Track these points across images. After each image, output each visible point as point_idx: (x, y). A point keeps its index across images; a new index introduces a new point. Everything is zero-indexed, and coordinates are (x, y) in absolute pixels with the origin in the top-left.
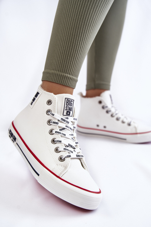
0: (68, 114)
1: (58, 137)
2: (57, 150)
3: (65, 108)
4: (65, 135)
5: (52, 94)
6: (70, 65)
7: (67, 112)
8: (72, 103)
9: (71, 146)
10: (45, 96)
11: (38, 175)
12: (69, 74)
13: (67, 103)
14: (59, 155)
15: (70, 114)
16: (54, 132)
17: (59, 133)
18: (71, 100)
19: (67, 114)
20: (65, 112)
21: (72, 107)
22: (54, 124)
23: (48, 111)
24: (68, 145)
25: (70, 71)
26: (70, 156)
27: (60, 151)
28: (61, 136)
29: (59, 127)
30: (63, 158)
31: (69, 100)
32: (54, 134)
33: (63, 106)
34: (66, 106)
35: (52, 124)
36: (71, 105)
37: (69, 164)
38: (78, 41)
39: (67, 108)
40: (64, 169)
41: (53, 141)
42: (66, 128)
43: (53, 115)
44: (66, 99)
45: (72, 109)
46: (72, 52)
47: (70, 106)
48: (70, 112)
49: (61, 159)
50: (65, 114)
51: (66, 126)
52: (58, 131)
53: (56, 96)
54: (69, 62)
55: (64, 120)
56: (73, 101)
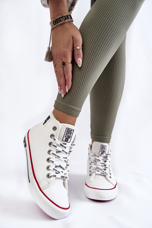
0: (67, 140)
1: (53, 158)
2: (48, 168)
3: (65, 136)
4: (59, 157)
5: (59, 122)
6: (73, 98)
7: (66, 139)
8: (72, 132)
9: (61, 167)
10: (53, 122)
11: (30, 182)
12: (72, 105)
13: (68, 132)
14: (48, 172)
15: (68, 141)
16: (51, 153)
17: (55, 155)
18: (71, 130)
19: (65, 140)
20: (65, 138)
21: (71, 135)
22: (53, 147)
23: (52, 136)
24: (58, 166)
25: (73, 103)
26: (55, 176)
27: (50, 170)
28: (56, 157)
29: (56, 150)
30: (50, 176)
31: (70, 129)
32: (50, 154)
33: (64, 134)
34: (66, 134)
35: (52, 146)
36: (71, 133)
37: (53, 182)
38: (80, 79)
39: (67, 136)
40: (47, 184)
41: (48, 160)
42: (62, 151)
43: (55, 140)
44: (67, 129)
45: (71, 137)
46: (75, 88)
47: (69, 134)
48: (68, 139)
49: (48, 176)
50: (64, 140)
51: (63, 150)
52: (55, 153)
53: (61, 125)
54: (72, 96)
55: (62, 146)
56: (73, 131)
